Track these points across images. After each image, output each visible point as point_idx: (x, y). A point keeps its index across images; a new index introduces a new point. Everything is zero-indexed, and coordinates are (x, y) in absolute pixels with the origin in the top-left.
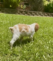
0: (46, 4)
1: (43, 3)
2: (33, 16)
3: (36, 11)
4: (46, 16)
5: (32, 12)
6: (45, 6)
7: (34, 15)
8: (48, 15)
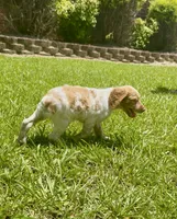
0: (65, 8)
1: (54, 7)
2: (19, 53)
3: (29, 34)
4: (69, 55)
5: (12, 40)
6: (62, 17)
7: (20, 48)
8: (76, 53)
